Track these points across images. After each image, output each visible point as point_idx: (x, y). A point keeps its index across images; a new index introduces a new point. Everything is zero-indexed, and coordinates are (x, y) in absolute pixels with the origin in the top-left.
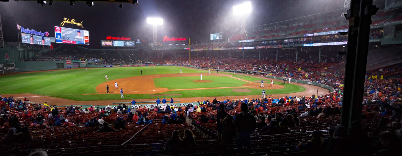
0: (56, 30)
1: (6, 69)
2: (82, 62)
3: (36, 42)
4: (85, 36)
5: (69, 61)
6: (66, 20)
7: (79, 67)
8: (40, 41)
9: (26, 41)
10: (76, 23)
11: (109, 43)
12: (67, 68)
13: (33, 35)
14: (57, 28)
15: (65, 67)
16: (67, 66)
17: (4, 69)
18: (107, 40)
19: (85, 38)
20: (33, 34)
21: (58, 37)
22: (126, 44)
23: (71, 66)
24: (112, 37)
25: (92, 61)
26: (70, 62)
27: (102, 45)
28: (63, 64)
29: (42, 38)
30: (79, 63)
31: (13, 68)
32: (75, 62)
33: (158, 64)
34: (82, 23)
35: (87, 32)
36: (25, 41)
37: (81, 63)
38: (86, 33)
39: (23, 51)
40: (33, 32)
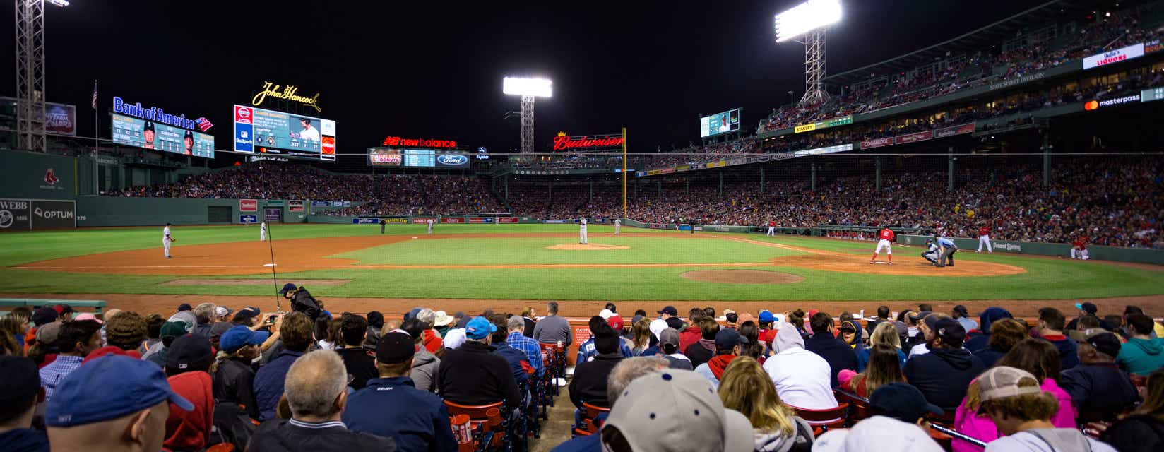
0: (238, 117)
1: (41, 215)
2: (291, 205)
3: (163, 143)
4: (323, 136)
5: (250, 202)
6: (271, 89)
7: (282, 222)
8: (178, 141)
9: (128, 138)
10: (300, 97)
11: (393, 158)
12: (242, 221)
13: (155, 124)
14: (242, 110)
15: (236, 218)
16: (242, 217)
17: (34, 215)
18: (387, 146)
19: (324, 142)
20: (156, 122)
21: (242, 136)
22: (442, 160)
23: (255, 217)
24: (401, 138)
25: (325, 205)
26: (253, 205)
27: (372, 161)
29: (184, 133)
30: (282, 207)
31: (69, 214)
32: (269, 205)
33: (525, 219)
34: (316, 96)
35: (333, 124)
36: (123, 137)
37: (287, 211)
38: (329, 127)
39: (112, 168)
40: (156, 116)
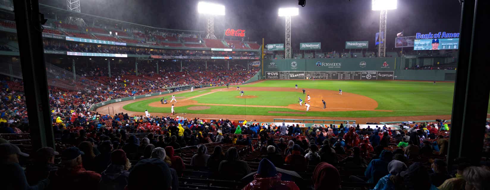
1: (381, 76)
9: (422, 47)
13: (439, 39)
20: (441, 38)
31: (391, 75)
39: (413, 59)
40: (441, 36)
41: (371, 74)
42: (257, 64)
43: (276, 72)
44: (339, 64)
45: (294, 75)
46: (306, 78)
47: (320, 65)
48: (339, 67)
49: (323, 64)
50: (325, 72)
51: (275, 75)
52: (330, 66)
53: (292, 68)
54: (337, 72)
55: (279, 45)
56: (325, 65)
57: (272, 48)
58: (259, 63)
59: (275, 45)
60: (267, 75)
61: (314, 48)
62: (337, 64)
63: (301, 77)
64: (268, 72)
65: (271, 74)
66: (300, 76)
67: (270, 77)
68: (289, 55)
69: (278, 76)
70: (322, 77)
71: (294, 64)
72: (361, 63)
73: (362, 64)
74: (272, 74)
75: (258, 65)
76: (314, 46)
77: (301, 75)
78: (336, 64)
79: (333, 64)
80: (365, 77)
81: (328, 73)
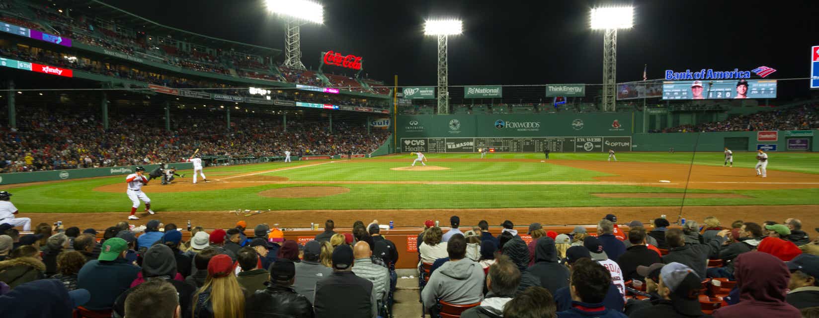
1: (609, 144)
5: (770, 133)
8: (729, 89)
12: (759, 149)
16: (760, 146)
17: (605, 145)
20: (705, 79)
23: (774, 146)
26: (772, 136)
28: (747, 139)
29: (737, 82)
30: (812, 137)
31: (626, 144)
32: (793, 135)
39: (661, 115)
40: (705, 75)
41: (592, 142)
42: (384, 124)
43: (421, 139)
44: (537, 124)
45: (455, 144)
46: (477, 151)
47: (502, 126)
48: (536, 130)
49: (507, 124)
50: (511, 139)
51: (418, 144)
52: (521, 128)
53: (451, 132)
54: (533, 139)
55: (427, 89)
56: (512, 125)
57: (413, 93)
58: (387, 123)
59: (418, 89)
60: (404, 145)
61: (489, 95)
62: (532, 124)
63: (467, 148)
64: (405, 140)
65: (410, 144)
66: (466, 146)
67: (410, 149)
68: (445, 108)
69: (426, 146)
70: (506, 148)
71: (455, 125)
72: (575, 123)
73: (577, 123)
74: (414, 143)
75: (386, 125)
76: (490, 91)
77: (468, 144)
78: (530, 125)
79: (526, 124)
80: (581, 147)
81: (516, 141)
